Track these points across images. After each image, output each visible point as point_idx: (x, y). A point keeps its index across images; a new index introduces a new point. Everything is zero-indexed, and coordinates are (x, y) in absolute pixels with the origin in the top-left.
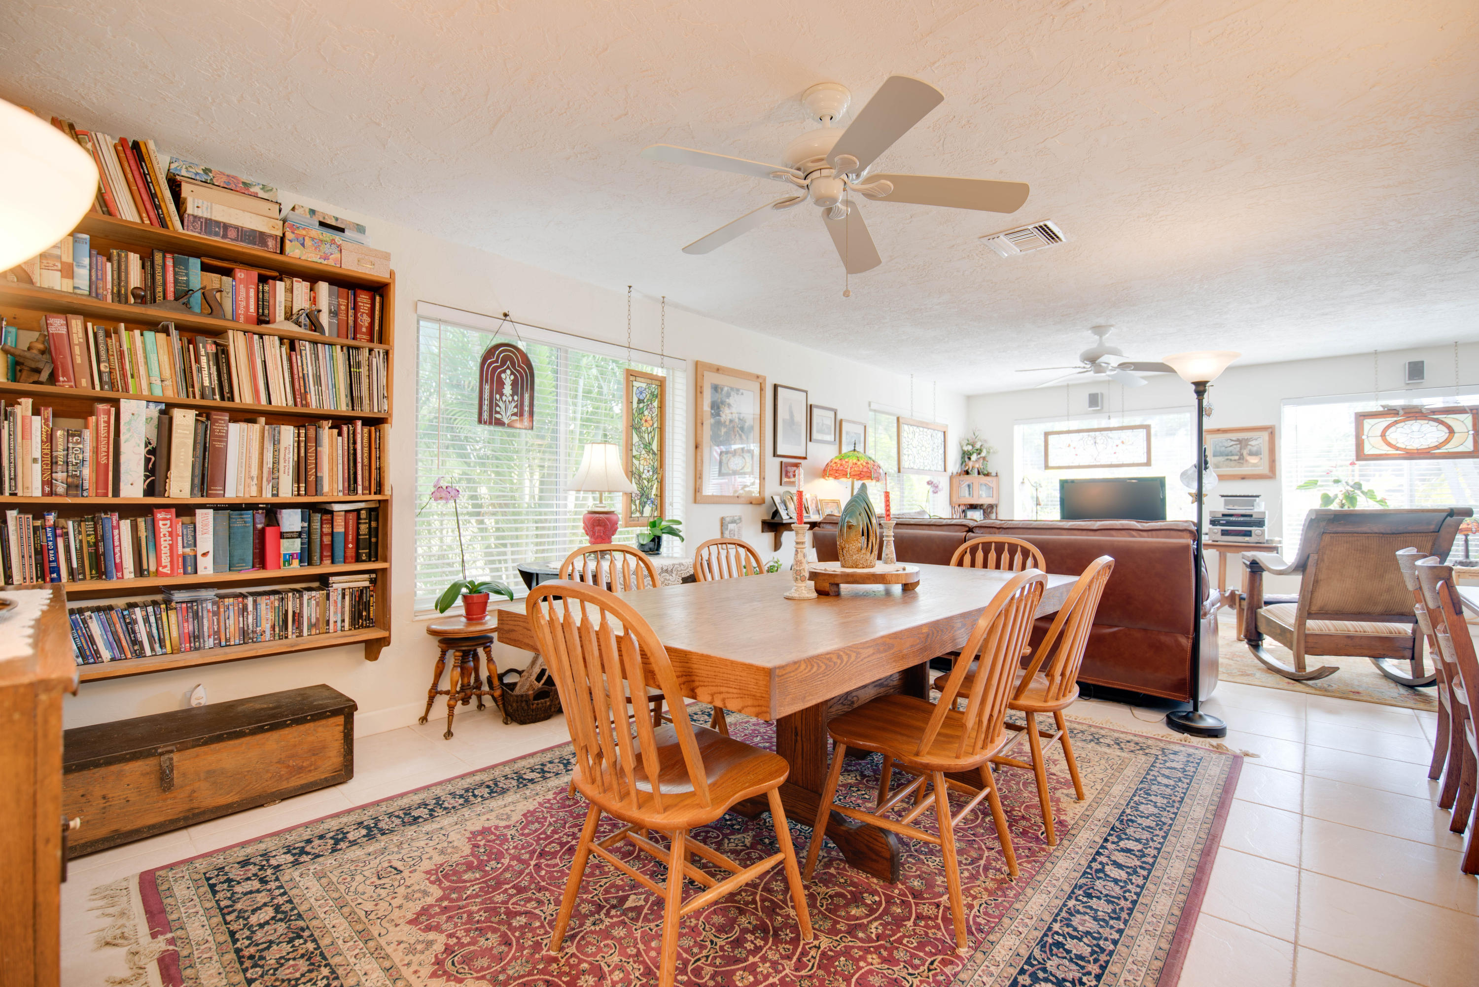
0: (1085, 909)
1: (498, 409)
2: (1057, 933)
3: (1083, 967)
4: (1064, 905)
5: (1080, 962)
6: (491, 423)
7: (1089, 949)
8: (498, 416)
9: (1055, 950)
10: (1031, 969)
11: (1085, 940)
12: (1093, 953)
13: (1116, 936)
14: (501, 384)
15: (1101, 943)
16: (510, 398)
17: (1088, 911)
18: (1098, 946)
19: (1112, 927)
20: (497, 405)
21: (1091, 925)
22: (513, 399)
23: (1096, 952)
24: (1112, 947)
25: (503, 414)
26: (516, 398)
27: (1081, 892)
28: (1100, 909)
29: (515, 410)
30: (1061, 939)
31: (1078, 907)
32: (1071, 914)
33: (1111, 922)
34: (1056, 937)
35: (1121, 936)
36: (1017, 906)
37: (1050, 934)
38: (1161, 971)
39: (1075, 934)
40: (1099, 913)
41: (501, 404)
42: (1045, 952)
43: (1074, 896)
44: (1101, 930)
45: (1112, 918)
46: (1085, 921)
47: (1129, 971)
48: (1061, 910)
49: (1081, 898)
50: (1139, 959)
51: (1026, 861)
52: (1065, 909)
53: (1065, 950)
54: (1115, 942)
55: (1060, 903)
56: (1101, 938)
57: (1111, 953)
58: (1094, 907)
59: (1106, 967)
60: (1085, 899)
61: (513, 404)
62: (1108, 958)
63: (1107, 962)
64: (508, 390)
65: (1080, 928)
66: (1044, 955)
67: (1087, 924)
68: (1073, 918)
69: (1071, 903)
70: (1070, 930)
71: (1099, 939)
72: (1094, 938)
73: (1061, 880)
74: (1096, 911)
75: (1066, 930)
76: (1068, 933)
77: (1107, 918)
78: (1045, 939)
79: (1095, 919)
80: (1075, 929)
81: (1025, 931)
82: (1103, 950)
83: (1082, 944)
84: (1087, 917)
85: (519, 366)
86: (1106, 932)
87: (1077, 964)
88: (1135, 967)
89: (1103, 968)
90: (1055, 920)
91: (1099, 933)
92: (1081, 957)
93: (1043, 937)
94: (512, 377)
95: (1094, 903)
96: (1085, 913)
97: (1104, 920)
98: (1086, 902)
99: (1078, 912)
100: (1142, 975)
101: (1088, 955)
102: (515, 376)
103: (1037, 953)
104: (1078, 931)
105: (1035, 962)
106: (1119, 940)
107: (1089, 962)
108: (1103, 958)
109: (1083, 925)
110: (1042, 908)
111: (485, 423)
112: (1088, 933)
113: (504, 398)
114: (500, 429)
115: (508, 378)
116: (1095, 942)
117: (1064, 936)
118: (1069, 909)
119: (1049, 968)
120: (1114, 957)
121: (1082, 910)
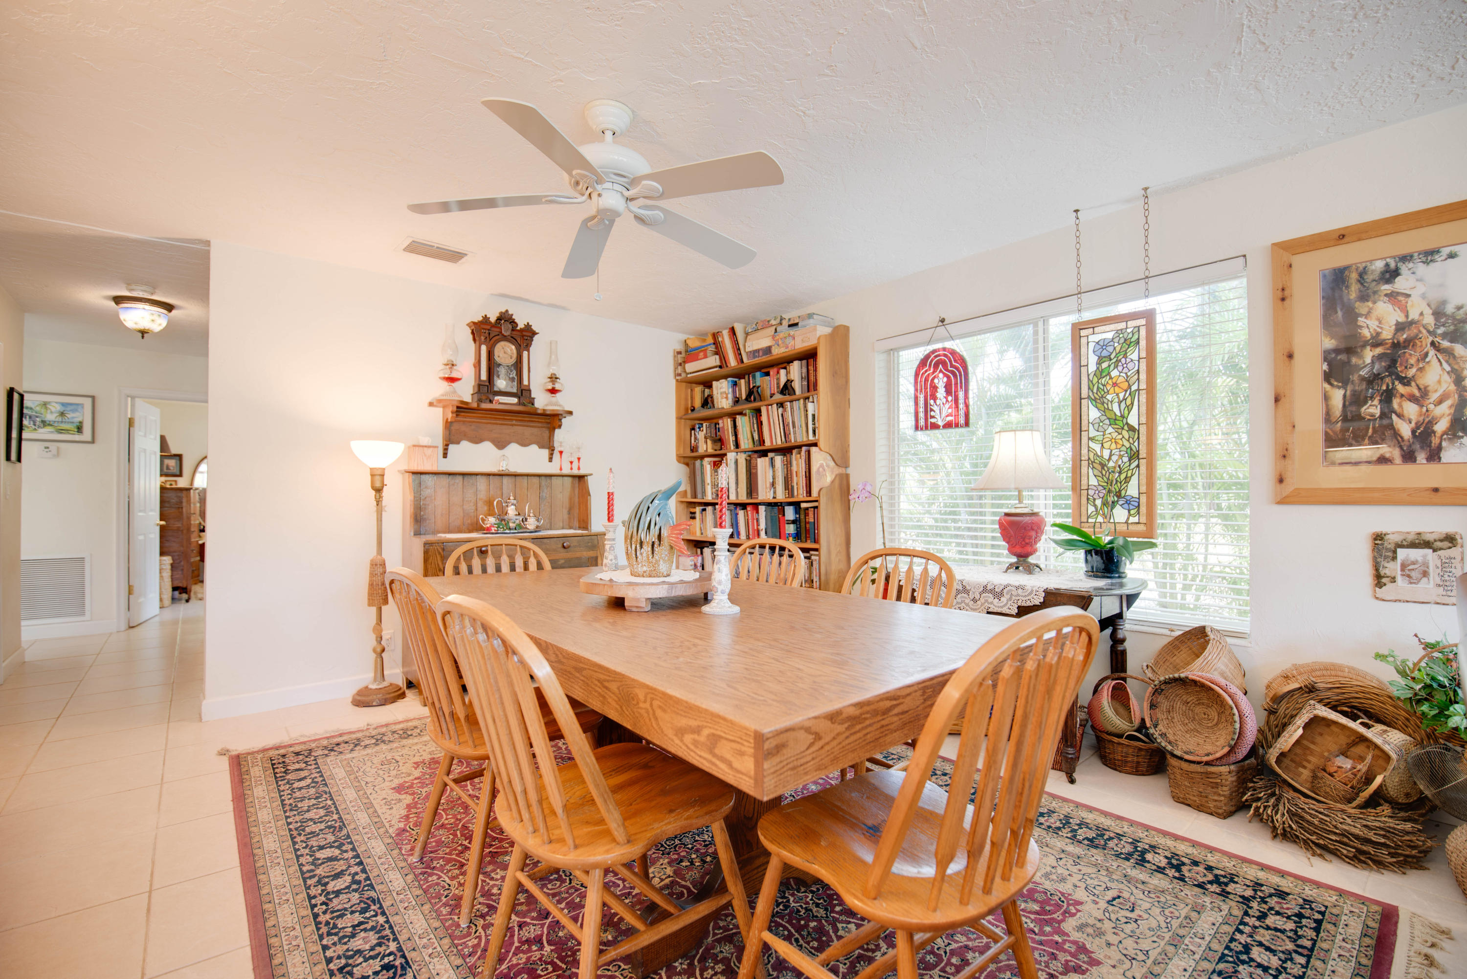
0: (376, 952)
1: (932, 413)
2: (376, 916)
3: (332, 912)
4: (395, 939)
5: (338, 913)
6: (926, 428)
7: (340, 926)
8: (933, 420)
9: (363, 905)
10: (363, 884)
11: (350, 929)
12: (335, 926)
13: (329, 953)
14: (934, 388)
15: (336, 938)
16: (944, 400)
17: (372, 953)
18: (336, 934)
19: (339, 957)
20: (932, 410)
21: (357, 943)
22: (947, 401)
23: (332, 929)
24: (325, 942)
25: (938, 417)
26: (950, 398)
27: (397, 963)
28: (364, 964)
29: (950, 411)
30: (367, 915)
31: (384, 948)
32: (383, 937)
33: (343, 961)
34: (372, 913)
35: (325, 957)
36: (427, 907)
37: (379, 911)
38: (271, 957)
39: (362, 927)
40: (361, 960)
41: (935, 408)
42: (368, 899)
43: (399, 954)
44: (345, 947)
45: (347, 965)
46: (366, 943)
47: (297, 937)
48: (393, 933)
49: (391, 958)
50: (295, 952)
51: (479, 944)
52: (391, 937)
53: (357, 911)
54: (325, 948)
55: (401, 938)
56: (340, 942)
57: (321, 937)
58: (371, 961)
59: (316, 925)
60: (386, 960)
61: (947, 406)
62: (320, 932)
63: (318, 929)
64: (941, 393)
65: (362, 934)
66: (366, 896)
67: (361, 942)
68: (377, 936)
69: (393, 946)
70: (368, 926)
71: (340, 939)
72: (344, 937)
73: (427, 958)
74: (366, 960)
75: (371, 924)
76: (367, 923)
77: (350, 961)
78: (378, 906)
79: (359, 952)
80: (365, 930)
81: (398, 898)
82: (329, 934)
83: (349, 925)
84: (367, 947)
85: (952, 366)
86: (340, 949)
87: (338, 911)
88: (294, 943)
89: (317, 924)
90: (387, 922)
91: (345, 943)
92: (342, 916)
93: (381, 905)
94: (945, 379)
95: (376, 965)
96: (372, 949)
97: (352, 957)
98: (382, 958)
99: (380, 945)
100: (284, 943)
101: (337, 922)
102: (948, 377)
103: (372, 894)
104: (362, 930)
105: (366, 888)
106: (324, 953)
107: (332, 919)
108: (324, 930)
109: (364, 938)
110: (408, 922)
111: (922, 429)
112: (353, 936)
113: (938, 402)
114: (936, 431)
115: (941, 382)
116: (341, 934)
117: (369, 918)
118: (388, 940)
119: (354, 893)
120: (317, 937)
121: (378, 949)
